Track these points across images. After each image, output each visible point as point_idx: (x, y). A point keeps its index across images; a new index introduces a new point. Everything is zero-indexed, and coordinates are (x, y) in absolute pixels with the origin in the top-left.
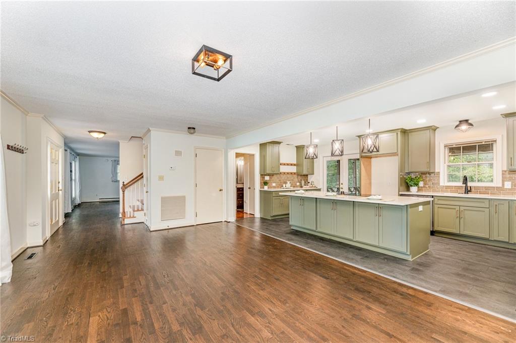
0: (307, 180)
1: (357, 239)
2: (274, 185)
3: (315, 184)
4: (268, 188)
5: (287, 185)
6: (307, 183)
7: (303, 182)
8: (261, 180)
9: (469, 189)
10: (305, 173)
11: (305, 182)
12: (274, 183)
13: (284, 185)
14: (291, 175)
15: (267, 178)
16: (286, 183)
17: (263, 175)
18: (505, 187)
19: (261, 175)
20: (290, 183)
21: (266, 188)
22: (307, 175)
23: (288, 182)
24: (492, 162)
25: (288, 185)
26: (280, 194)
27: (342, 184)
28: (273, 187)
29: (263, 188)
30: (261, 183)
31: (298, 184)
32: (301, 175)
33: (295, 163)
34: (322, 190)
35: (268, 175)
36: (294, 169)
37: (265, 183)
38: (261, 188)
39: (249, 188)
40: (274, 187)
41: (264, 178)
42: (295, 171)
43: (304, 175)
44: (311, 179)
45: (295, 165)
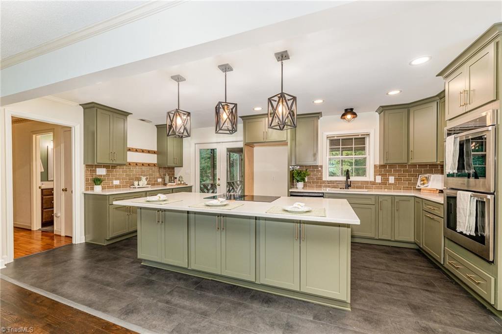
0: (174, 174)
1: (262, 282)
2: (116, 182)
3: (185, 180)
4: (103, 188)
5: (141, 183)
6: (173, 178)
7: (167, 178)
8: (86, 176)
9: (349, 184)
10: (170, 164)
11: (170, 178)
12: (116, 179)
13: (136, 183)
14: (148, 167)
15: (101, 172)
16: (139, 179)
17: (92, 166)
18: (377, 182)
19: (87, 166)
20: (147, 179)
21: (98, 189)
22: (173, 168)
23: (144, 178)
24: (365, 156)
25: (144, 182)
26: (115, 203)
27: (219, 179)
28: (114, 186)
29: (92, 189)
30: (87, 180)
31: (160, 180)
32: (165, 168)
33: (156, 149)
34: (193, 189)
35: (104, 167)
36: (153, 159)
37: (97, 181)
38: (87, 189)
39: (64, 190)
40: (117, 187)
41: (95, 171)
42: (155, 162)
43: (169, 168)
44: (178, 172)
45: (155, 153)
